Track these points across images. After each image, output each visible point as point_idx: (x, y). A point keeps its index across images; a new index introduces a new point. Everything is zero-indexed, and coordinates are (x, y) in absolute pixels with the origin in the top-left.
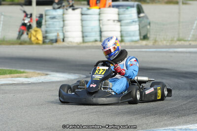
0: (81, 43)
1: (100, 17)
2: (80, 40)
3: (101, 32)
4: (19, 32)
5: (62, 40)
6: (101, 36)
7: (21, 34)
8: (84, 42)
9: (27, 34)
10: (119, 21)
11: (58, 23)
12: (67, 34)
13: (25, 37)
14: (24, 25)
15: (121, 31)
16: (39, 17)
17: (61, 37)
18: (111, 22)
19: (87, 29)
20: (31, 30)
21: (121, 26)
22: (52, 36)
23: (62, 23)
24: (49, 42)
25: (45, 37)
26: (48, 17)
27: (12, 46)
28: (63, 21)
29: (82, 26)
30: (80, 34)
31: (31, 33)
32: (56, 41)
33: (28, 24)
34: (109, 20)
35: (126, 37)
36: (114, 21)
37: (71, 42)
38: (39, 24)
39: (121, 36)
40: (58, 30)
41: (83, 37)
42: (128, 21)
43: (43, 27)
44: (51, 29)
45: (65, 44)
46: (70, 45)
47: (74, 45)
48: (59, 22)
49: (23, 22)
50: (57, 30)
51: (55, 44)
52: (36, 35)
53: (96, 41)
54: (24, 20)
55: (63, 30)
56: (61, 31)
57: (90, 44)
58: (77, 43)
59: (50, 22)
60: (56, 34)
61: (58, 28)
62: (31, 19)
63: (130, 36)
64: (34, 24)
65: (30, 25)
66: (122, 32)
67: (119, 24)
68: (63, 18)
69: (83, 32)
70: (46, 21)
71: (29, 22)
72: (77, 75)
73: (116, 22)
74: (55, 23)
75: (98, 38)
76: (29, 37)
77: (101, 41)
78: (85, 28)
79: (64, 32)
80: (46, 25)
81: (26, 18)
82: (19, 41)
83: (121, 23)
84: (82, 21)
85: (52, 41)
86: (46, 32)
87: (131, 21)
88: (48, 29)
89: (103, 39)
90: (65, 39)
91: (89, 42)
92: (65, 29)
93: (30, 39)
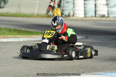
0: (83, 18)
1: (95, 3)
2: (83, 16)
3: (95, 11)
4: (48, 10)
5: (72, 16)
6: (95, 14)
7: (48, 11)
8: (85, 16)
9: (52, 12)
10: (107, 5)
11: (70, 6)
12: (76, 12)
13: (51, 13)
14: (50, 6)
15: (108, 11)
16: (59, 2)
17: (72, 14)
18: (102, 5)
19: (88, 9)
20: (54, 9)
21: (108, 8)
24: (65, 16)
25: (62, 14)
26: (64, 2)
27: (43, 18)
28: (74, 4)
29: (85, 8)
30: (83, 12)
32: (69, 16)
33: (53, 6)
34: (100, 4)
35: (111, 14)
36: (104, 5)
37: (78, 17)
38: (59, 6)
39: (108, 14)
40: (70, 10)
41: (85, 14)
42: (112, 5)
43: (61, 8)
44: (66, 9)
45: (74, 18)
46: (77, 18)
48: (71, 5)
49: (50, 4)
50: (69, 10)
51: (68, 18)
52: (57, 12)
53: (92, 16)
54: (50, 3)
55: (73, 10)
56: (72, 10)
57: (89, 18)
58: (81, 18)
59: (66, 5)
61: (70, 9)
62: (55, 3)
63: (113, 14)
64: (56, 6)
65: (54, 6)
66: (108, 12)
67: (107, 6)
68: (74, 2)
69: (85, 11)
70: (63, 4)
71: (53, 4)
72: (80, 36)
74: (69, 6)
75: (94, 15)
76: (53, 13)
77: (95, 16)
78: (86, 9)
79: (74, 11)
80: (63, 6)
81: (52, 2)
82: (47, 16)
83: (108, 6)
84: (84, 4)
85: (66, 16)
86: (63, 11)
87: (114, 5)
88: (64, 9)
89: (97, 15)
90: (74, 15)
91: (89, 17)
92: (74, 9)
93: (54, 14)
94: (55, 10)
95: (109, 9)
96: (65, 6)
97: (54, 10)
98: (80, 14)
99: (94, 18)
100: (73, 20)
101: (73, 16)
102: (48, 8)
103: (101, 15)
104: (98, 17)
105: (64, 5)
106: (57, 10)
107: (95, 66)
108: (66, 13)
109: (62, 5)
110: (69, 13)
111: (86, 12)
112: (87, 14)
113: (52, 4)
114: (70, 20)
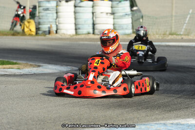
0: (73, 35)
1: (93, 10)
2: (73, 32)
3: (94, 24)
4: (13, 23)
5: (55, 32)
6: (94, 29)
7: (14, 25)
8: (77, 34)
9: (21, 25)
10: (113, 13)
11: (51, 15)
12: (61, 26)
13: (18, 28)
14: (17, 16)
15: (114, 24)
16: (32, 8)
17: (54, 29)
18: (104, 15)
19: (80, 21)
20: (24, 21)
21: (114, 19)
23: (55, 15)
24: (42, 33)
25: (38, 29)
26: (41, 8)
27: (5, 37)
28: (57, 13)
29: (75, 19)
30: (73, 27)
32: (49, 32)
34: (102, 13)
35: (118, 30)
36: (107, 13)
37: (64, 34)
38: (33, 15)
40: (52, 22)
41: (76, 29)
42: (121, 14)
43: (36, 18)
44: (44, 20)
45: (57, 36)
46: (63, 37)
47: (68, 37)
48: (52, 13)
49: (16, 13)
50: (50, 22)
51: (48, 36)
52: (29, 26)
53: (89, 33)
54: (17, 11)
55: (56, 22)
56: (54, 23)
57: (83, 37)
58: (70, 35)
59: (43, 13)
61: (51, 20)
62: (24, 11)
63: (123, 29)
64: (27, 16)
65: (23, 16)
67: (112, 16)
68: (56, 10)
69: (76, 24)
70: (39, 13)
71: (23, 13)
73: (109, 14)
74: (48, 15)
75: (91, 31)
76: (23, 28)
77: (94, 33)
78: (77, 20)
79: (57, 24)
80: (39, 16)
81: (19, 9)
82: (12, 32)
83: (114, 16)
84: (75, 13)
85: (45, 33)
86: (39, 23)
87: (124, 14)
88: (41, 21)
89: (96, 31)
90: (58, 31)
91: (83, 34)
92: (58, 21)
93: (23, 30)
94: (26, 23)
95: (116, 20)
96: (42, 16)
97: (24, 23)
98: (67, 29)
99: (92, 36)
100: (56, 39)
102: (13, 19)
104: (98, 35)
105: (41, 14)
106: (29, 22)
107: (94, 117)
108: (44, 27)
109: (37, 14)
110: (50, 28)
111: (78, 26)
112: (79, 29)
113: (19, 13)
114: (52, 39)
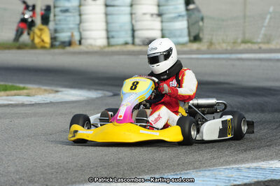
0: (104, 47)
1: (131, 10)
3: (133, 31)
4: (17, 31)
5: (78, 43)
6: (133, 36)
7: (19, 33)
8: (109, 45)
9: (29, 34)
10: (160, 15)
11: (72, 18)
12: (86, 34)
13: (25, 38)
14: (24, 21)
15: (162, 30)
16: (45, 10)
17: (77, 38)
18: (148, 17)
19: (114, 26)
21: (162, 22)
22: (64, 36)
23: (78, 18)
24: (59, 45)
25: (54, 39)
26: (57, 10)
27: (7, 51)
28: (80, 15)
29: (107, 23)
30: (104, 34)
31: (34, 33)
32: (70, 44)
33: (30, 20)
34: (145, 14)
36: (152, 15)
37: (91, 45)
38: (45, 19)
40: (73, 29)
41: (108, 38)
42: (173, 15)
43: (51, 24)
44: (62, 26)
45: (82, 48)
46: (90, 49)
47: (96, 49)
48: (74, 16)
49: (22, 16)
50: (70, 29)
51: (68, 49)
52: (41, 35)
53: (126, 43)
54: (23, 14)
55: (79, 28)
56: (77, 30)
57: (117, 49)
58: (100, 47)
59: (61, 16)
60: (69, 34)
61: (72, 26)
62: (34, 13)
64: (38, 20)
65: (33, 21)
66: (164, 32)
67: (159, 19)
68: (80, 11)
69: (107, 31)
70: (55, 16)
72: (100, 92)
73: (155, 16)
74: (68, 19)
75: (129, 40)
76: (32, 38)
77: (133, 44)
78: (110, 25)
79: (81, 31)
80: (54, 20)
82: (17, 45)
83: (162, 19)
84: (106, 14)
85: (64, 44)
86: (56, 31)
87: (176, 15)
88: (58, 27)
89: (137, 41)
90: (83, 41)
91: (118, 45)
92: (83, 27)
93: (33, 41)
94: (36, 30)
95: (165, 24)
96: (60, 20)
97: (33, 31)
98: (96, 38)
99: (130, 48)
100: (80, 53)
101: (80, 43)
102: (18, 26)
103: (148, 38)
104: (140, 45)
105: (57, 18)
106: (41, 30)
109: (52, 18)
110: (71, 37)
111: (111, 34)
112: (113, 37)
114: (75, 53)
